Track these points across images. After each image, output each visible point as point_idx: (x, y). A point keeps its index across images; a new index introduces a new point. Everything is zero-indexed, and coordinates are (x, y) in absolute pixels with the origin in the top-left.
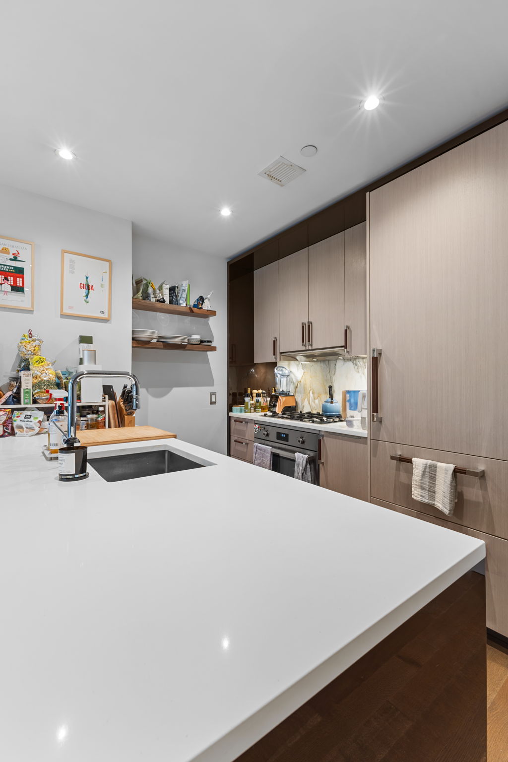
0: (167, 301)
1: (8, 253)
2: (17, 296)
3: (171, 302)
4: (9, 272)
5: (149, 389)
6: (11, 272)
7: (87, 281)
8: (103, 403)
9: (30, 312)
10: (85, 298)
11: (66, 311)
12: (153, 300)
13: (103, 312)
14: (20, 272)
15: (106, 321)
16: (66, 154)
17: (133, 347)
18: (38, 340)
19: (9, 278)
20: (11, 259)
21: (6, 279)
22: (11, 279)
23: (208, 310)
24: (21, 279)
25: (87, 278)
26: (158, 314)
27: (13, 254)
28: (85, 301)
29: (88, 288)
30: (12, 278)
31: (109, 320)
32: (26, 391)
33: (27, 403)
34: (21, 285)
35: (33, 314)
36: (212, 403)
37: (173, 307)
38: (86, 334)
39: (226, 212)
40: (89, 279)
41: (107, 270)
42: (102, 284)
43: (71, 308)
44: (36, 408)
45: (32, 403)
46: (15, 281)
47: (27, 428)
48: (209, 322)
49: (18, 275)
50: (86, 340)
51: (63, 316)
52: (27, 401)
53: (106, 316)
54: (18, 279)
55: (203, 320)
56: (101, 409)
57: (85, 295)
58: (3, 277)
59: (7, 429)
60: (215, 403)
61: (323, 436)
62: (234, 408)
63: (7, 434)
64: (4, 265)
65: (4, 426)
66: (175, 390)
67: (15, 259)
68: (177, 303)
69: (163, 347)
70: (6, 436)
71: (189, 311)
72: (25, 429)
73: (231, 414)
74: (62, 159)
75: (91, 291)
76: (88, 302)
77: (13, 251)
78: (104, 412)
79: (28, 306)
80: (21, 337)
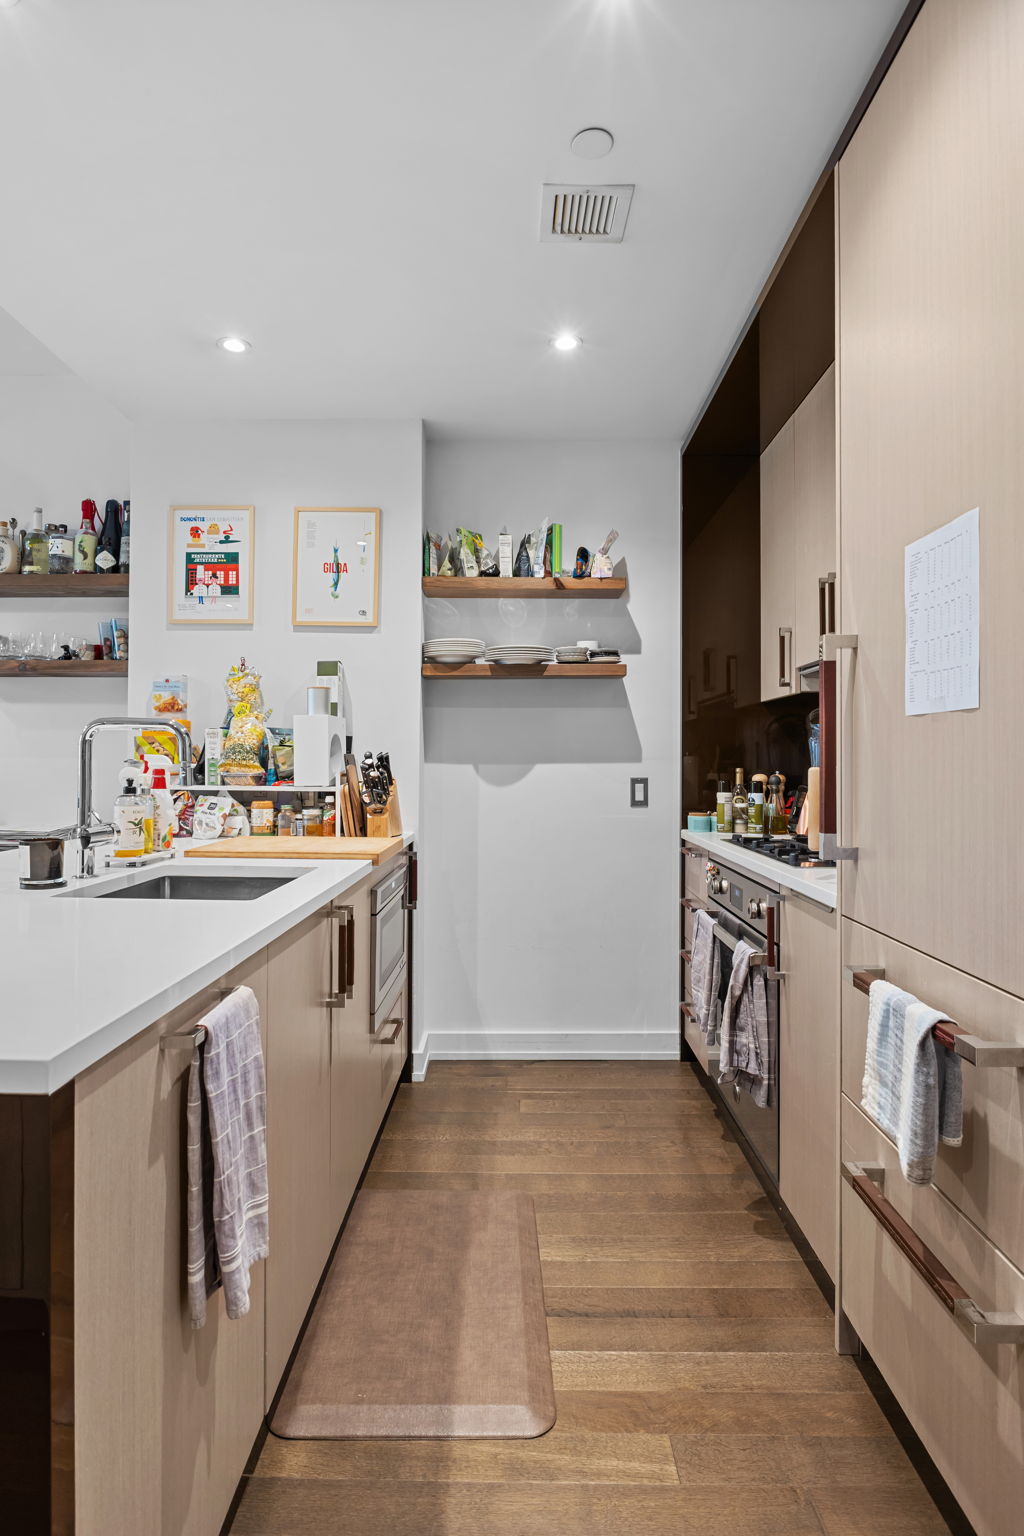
0: (506, 569)
1: (218, 533)
2: (229, 601)
3: (517, 573)
4: (218, 563)
5: (481, 767)
6: (221, 563)
7: (336, 557)
8: (332, 789)
9: (248, 626)
10: (333, 589)
11: (301, 618)
12: (474, 573)
13: (364, 613)
14: (233, 559)
15: (370, 629)
16: (234, 345)
17: (425, 678)
18: (253, 675)
19: (218, 573)
20: (221, 542)
21: (214, 576)
22: (220, 574)
23: (601, 579)
24: (234, 573)
25: (336, 551)
26: (501, 600)
27: (225, 532)
28: (333, 595)
29: (338, 568)
30: (222, 573)
31: (376, 627)
32: (212, 761)
33: (213, 784)
34: (234, 582)
35: (251, 630)
36: (635, 803)
37: (523, 582)
38: (328, 657)
39: (566, 342)
40: (339, 554)
41: (372, 528)
42: (362, 559)
43: (308, 611)
44: (229, 792)
45: (219, 782)
46: (226, 578)
47: (207, 824)
48: (630, 607)
49: (230, 566)
50: (327, 668)
51: (299, 628)
52: (213, 779)
53: (369, 619)
54: (230, 573)
55: (612, 602)
56: (329, 799)
57: (332, 583)
58: (210, 573)
59: (185, 824)
60: (645, 803)
61: (784, 898)
62: (692, 818)
63: (185, 832)
64: (212, 553)
65: (180, 819)
66: (541, 770)
67: (227, 540)
68: (530, 573)
69: (489, 673)
70: (184, 836)
71: (554, 587)
72: (204, 825)
73: (686, 834)
74: (231, 353)
75: (342, 575)
76: (337, 597)
77: (224, 527)
78: (333, 805)
79: (243, 616)
80: (228, 671)
